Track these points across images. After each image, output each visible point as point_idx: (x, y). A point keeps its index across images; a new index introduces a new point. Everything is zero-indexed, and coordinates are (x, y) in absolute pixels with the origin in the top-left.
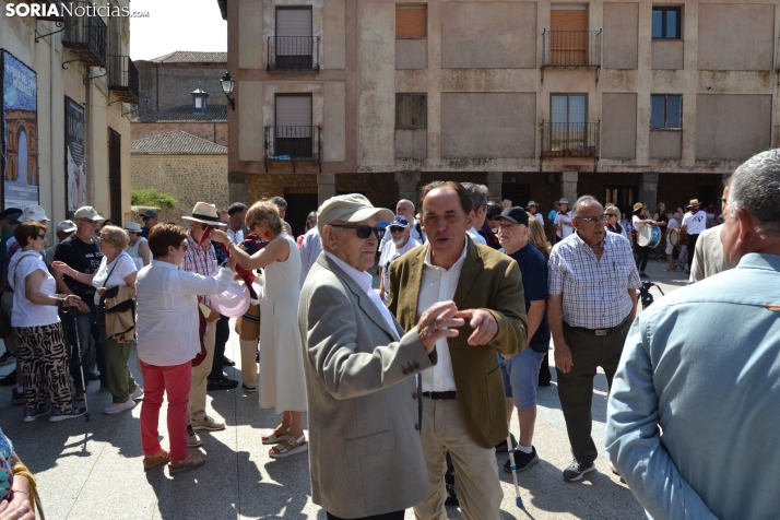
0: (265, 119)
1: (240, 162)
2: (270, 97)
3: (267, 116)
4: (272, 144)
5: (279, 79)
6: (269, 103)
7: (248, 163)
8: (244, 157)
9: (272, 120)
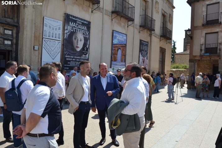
0: (202, 42)
1: (193, 56)
2: (204, 34)
3: (202, 41)
4: (204, 50)
5: (207, 28)
6: (203, 37)
7: (195, 56)
8: (194, 54)
9: (204, 42)
